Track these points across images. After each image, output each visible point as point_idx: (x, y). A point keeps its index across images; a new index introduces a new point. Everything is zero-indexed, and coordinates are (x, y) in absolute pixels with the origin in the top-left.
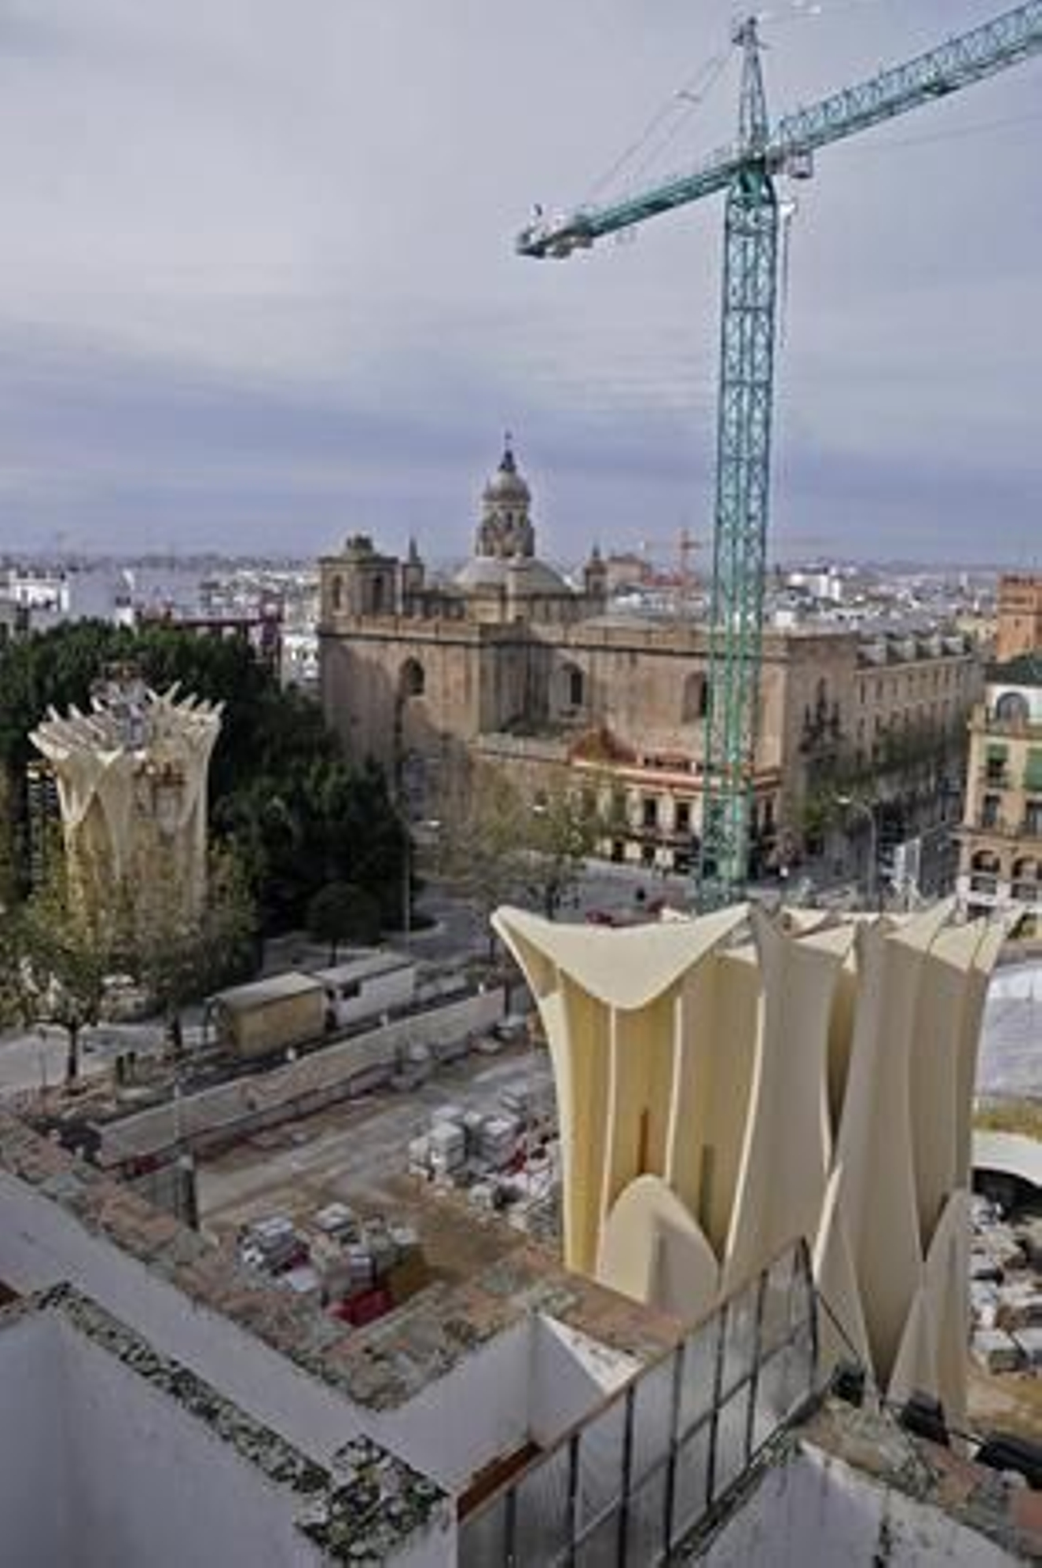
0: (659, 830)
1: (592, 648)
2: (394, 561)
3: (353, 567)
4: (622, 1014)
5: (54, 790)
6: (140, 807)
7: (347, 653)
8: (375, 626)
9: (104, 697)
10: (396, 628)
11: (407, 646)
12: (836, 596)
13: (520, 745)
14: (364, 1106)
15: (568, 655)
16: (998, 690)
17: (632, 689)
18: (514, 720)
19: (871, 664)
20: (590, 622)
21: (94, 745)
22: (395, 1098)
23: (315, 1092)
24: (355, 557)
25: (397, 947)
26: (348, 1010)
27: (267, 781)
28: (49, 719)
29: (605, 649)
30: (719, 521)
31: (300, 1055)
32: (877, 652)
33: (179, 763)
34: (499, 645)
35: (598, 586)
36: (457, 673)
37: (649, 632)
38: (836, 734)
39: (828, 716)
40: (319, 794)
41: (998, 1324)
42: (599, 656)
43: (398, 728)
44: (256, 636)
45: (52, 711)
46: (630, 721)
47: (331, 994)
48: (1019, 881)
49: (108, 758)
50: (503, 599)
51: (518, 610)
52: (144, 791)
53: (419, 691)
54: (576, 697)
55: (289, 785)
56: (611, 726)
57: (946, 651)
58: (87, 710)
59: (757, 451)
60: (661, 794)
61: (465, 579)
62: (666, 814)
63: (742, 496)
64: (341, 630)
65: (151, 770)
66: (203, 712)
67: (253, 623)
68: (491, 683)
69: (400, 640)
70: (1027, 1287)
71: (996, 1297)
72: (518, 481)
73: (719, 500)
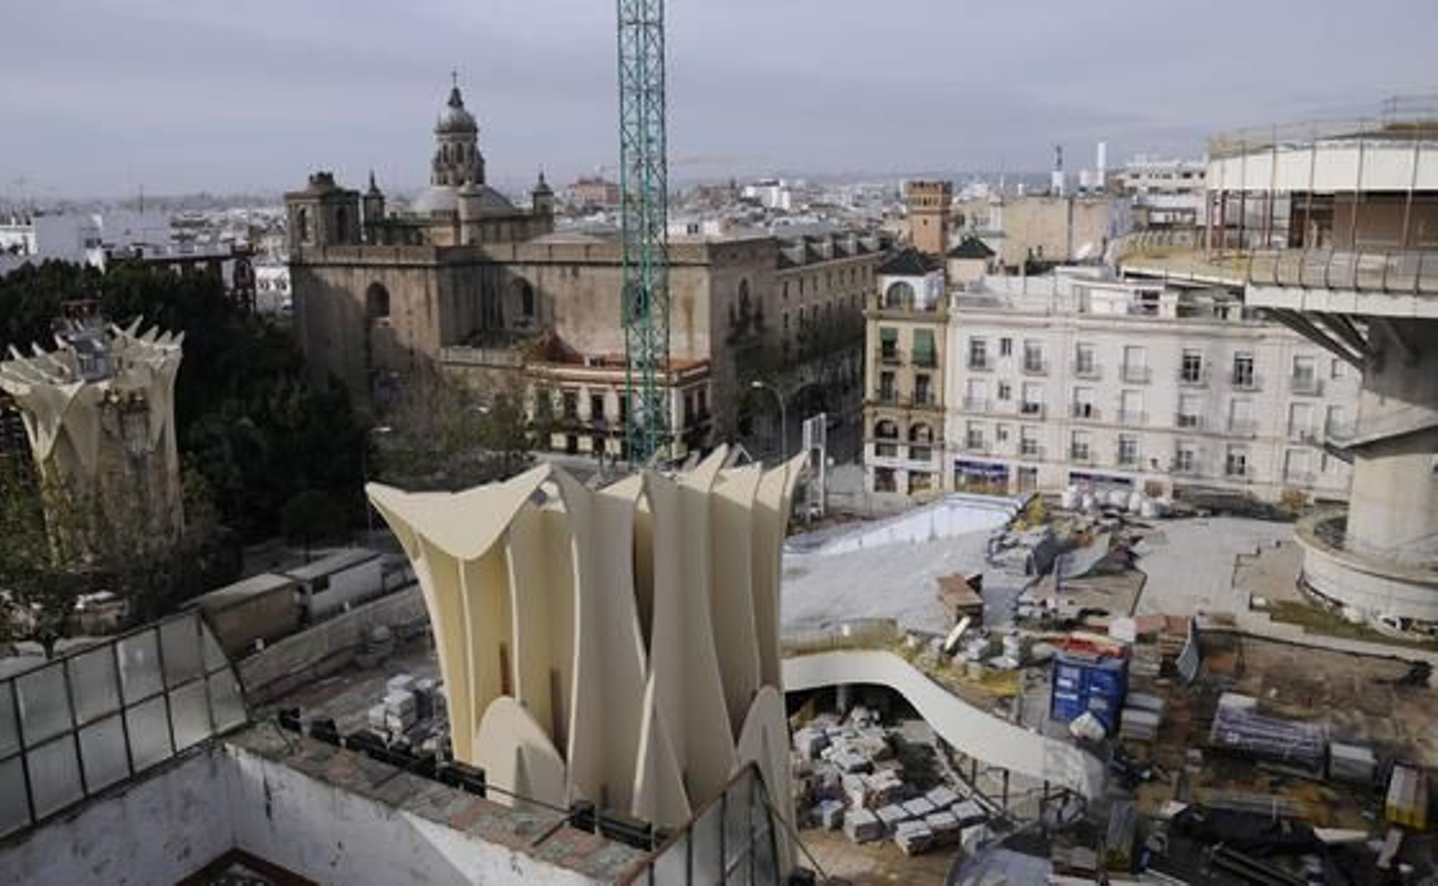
0: (607, 423)
1: (540, 264)
2: (356, 194)
3: (315, 201)
4: (467, 563)
5: (21, 423)
6: (108, 433)
7: (317, 280)
8: (338, 253)
9: (64, 333)
10: (360, 256)
11: (370, 272)
12: (786, 205)
13: (477, 355)
14: (331, 685)
15: (518, 271)
16: (888, 281)
17: (577, 300)
18: (473, 333)
19: (792, 264)
20: (535, 241)
21: (57, 380)
22: (359, 675)
23: (286, 676)
24: (318, 192)
25: (363, 543)
26: (319, 601)
27: (234, 402)
28: (11, 358)
29: (550, 264)
30: (624, 146)
31: (267, 645)
32: (796, 253)
33: (143, 391)
34: (453, 265)
35: (545, 207)
36: (417, 294)
37: (588, 247)
38: (761, 329)
39: (752, 311)
40: (285, 412)
41: (866, 804)
42: (546, 269)
43: (368, 347)
44: (228, 269)
45: (13, 350)
46: (576, 329)
47: (301, 590)
48: (915, 444)
49: (70, 391)
50: (457, 223)
51: (471, 232)
52: (110, 419)
53: (386, 312)
54: (528, 310)
55: (256, 405)
56: (560, 332)
57: (862, 249)
58: (50, 347)
59: (653, 82)
60: (604, 390)
61: (422, 207)
62: (611, 408)
63: (643, 122)
64: (311, 260)
65: (114, 399)
66: (165, 342)
67: (226, 258)
68: (450, 300)
69: (365, 266)
70: (890, 773)
71: (865, 785)
72: (467, 115)
73: (623, 127)
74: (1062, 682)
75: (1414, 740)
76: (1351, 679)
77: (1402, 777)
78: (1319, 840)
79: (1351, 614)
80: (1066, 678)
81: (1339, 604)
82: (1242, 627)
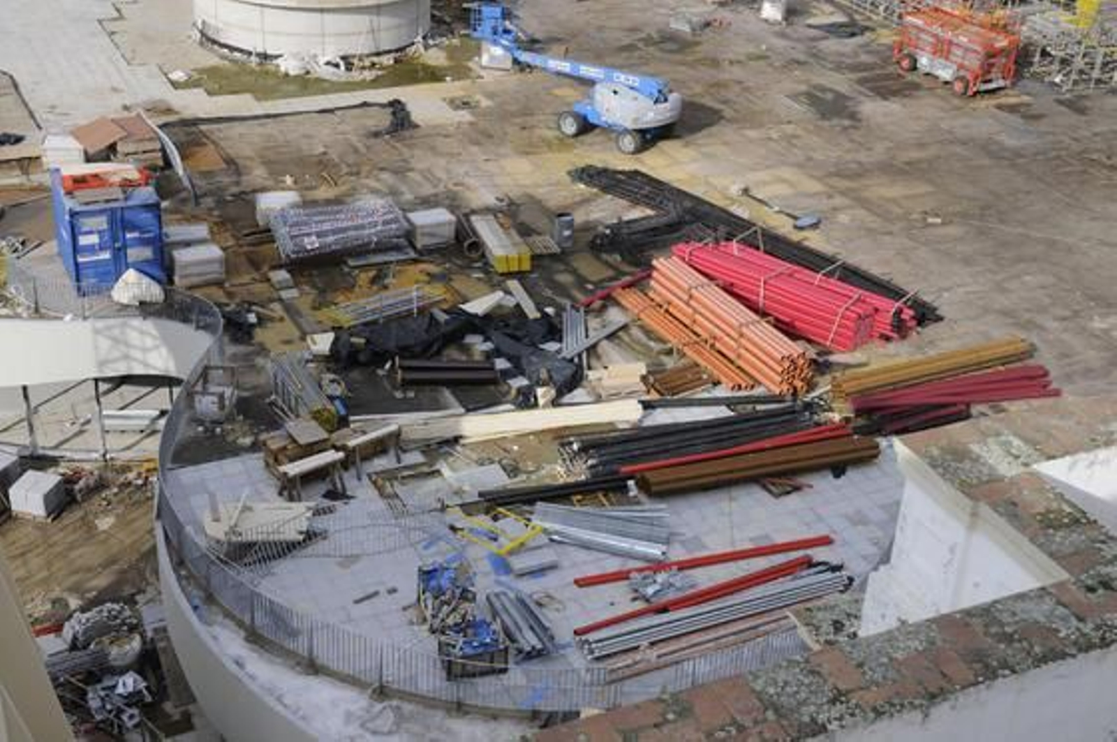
74: (83, 241)
75: (451, 186)
76: (346, 139)
77: (483, 223)
78: (476, 316)
79: (289, 65)
80: (90, 232)
81: (265, 57)
82: (188, 114)
